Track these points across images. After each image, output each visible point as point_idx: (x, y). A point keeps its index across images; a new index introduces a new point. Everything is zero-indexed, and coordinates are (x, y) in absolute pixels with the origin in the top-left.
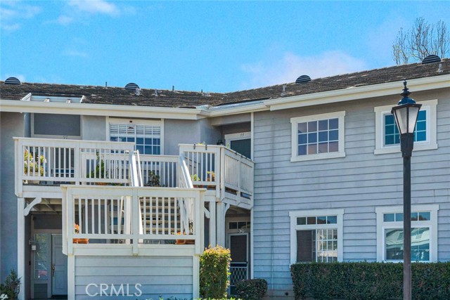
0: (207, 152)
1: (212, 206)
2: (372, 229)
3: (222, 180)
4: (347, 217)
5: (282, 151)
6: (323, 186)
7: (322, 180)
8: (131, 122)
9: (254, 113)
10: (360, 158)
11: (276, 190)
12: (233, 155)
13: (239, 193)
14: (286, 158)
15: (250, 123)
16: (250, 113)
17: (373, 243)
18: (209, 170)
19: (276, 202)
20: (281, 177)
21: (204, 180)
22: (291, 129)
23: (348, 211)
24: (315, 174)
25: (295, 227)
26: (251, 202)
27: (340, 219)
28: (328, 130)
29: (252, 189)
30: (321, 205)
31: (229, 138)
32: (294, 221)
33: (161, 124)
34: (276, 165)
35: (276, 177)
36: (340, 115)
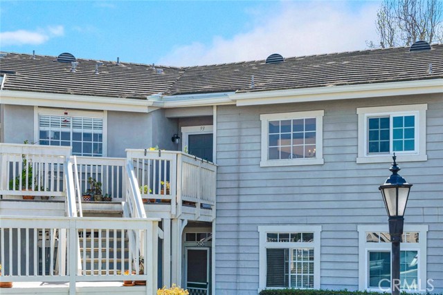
0: (160, 159)
1: (166, 225)
2: (353, 250)
3: (179, 193)
4: (325, 235)
5: (250, 153)
6: (298, 198)
7: (297, 190)
8: (66, 113)
9: (217, 106)
10: (340, 166)
11: (243, 199)
12: (192, 161)
13: (198, 205)
14: (255, 161)
15: (212, 117)
16: (212, 106)
17: (354, 266)
18: (163, 180)
19: (242, 214)
20: (249, 184)
21: (157, 193)
22: (261, 127)
23: (326, 227)
24: (289, 183)
25: (265, 244)
26: (213, 213)
27: (317, 237)
28: (304, 132)
29: (214, 198)
30: (295, 220)
31: (186, 131)
32: (263, 237)
33: (104, 117)
34: (242, 169)
35: (242, 184)
36: (318, 115)
